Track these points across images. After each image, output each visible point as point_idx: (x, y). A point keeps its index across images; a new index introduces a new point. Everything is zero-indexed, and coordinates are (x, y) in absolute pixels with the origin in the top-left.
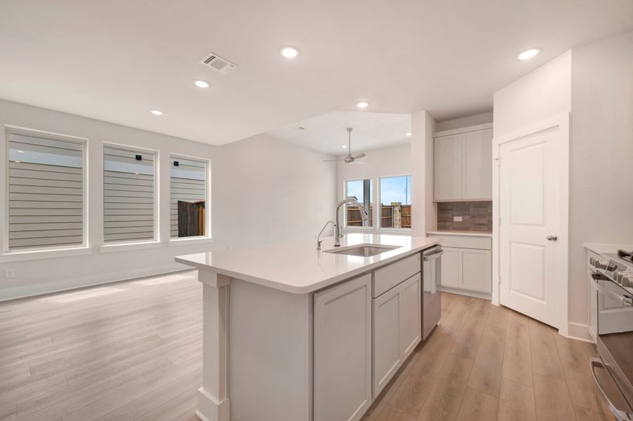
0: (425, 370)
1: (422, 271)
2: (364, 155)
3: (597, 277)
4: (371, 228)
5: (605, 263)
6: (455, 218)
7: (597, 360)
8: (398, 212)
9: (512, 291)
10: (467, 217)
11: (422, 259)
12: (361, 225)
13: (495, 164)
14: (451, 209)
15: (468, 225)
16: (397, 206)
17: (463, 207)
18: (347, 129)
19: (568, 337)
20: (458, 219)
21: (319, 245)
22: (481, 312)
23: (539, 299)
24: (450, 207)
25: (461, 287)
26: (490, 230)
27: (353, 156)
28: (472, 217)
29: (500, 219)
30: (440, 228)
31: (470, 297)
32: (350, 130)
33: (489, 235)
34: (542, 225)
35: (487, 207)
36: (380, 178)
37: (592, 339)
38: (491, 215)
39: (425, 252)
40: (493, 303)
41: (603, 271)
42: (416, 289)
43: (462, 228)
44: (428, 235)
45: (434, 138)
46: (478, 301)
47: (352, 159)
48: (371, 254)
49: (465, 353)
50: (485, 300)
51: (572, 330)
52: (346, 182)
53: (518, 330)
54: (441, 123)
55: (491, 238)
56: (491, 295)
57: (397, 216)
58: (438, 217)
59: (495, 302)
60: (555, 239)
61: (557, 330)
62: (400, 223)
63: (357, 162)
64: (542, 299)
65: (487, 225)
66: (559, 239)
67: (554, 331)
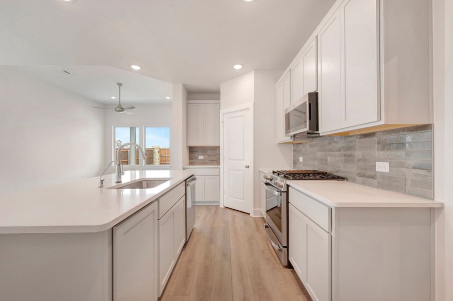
0: (190, 261)
1: (186, 194)
2: (134, 108)
3: (267, 184)
4: (138, 166)
5: (269, 177)
6: (199, 156)
7: (267, 224)
8: (157, 153)
9: (230, 198)
10: (206, 156)
11: (186, 185)
12: (128, 164)
13: (221, 124)
14: (197, 151)
15: (207, 161)
16: (156, 148)
17: (204, 150)
18: (117, 84)
19: (253, 216)
20: (201, 157)
21: (102, 183)
22: (216, 213)
23: (241, 199)
24: (196, 150)
25: (204, 200)
26: (219, 163)
27: (123, 107)
28: (209, 156)
29: (224, 157)
30: (191, 164)
31: (209, 205)
32: (120, 85)
33: (218, 167)
34: (243, 160)
35: (216, 150)
36: (145, 127)
37: (262, 215)
38: (219, 154)
39: (188, 180)
40: (221, 206)
41: (269, 181)
42: (183, 206)
43: (203, 163)
44: (184, 169)
45: (187, 104)
46: (213, 207)
47: (122, 109)
48: (148, 186)
49: (211, 241)
50: (217, 206)
51: (255, 212)
52: (115, 127)
53: (234, 219)
54: (192, 94)
55: (219, 168)
56: (219, 202)
57: (157, 156)
58: (190, 156)
59: (222, 206)
60: (248, 167)
61: (249, 214)
62: (159, 161)
63: (126, 112)
64: (243, 200)
65: (216, 161)
66: (250, 167)
67: (248, 215)
